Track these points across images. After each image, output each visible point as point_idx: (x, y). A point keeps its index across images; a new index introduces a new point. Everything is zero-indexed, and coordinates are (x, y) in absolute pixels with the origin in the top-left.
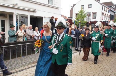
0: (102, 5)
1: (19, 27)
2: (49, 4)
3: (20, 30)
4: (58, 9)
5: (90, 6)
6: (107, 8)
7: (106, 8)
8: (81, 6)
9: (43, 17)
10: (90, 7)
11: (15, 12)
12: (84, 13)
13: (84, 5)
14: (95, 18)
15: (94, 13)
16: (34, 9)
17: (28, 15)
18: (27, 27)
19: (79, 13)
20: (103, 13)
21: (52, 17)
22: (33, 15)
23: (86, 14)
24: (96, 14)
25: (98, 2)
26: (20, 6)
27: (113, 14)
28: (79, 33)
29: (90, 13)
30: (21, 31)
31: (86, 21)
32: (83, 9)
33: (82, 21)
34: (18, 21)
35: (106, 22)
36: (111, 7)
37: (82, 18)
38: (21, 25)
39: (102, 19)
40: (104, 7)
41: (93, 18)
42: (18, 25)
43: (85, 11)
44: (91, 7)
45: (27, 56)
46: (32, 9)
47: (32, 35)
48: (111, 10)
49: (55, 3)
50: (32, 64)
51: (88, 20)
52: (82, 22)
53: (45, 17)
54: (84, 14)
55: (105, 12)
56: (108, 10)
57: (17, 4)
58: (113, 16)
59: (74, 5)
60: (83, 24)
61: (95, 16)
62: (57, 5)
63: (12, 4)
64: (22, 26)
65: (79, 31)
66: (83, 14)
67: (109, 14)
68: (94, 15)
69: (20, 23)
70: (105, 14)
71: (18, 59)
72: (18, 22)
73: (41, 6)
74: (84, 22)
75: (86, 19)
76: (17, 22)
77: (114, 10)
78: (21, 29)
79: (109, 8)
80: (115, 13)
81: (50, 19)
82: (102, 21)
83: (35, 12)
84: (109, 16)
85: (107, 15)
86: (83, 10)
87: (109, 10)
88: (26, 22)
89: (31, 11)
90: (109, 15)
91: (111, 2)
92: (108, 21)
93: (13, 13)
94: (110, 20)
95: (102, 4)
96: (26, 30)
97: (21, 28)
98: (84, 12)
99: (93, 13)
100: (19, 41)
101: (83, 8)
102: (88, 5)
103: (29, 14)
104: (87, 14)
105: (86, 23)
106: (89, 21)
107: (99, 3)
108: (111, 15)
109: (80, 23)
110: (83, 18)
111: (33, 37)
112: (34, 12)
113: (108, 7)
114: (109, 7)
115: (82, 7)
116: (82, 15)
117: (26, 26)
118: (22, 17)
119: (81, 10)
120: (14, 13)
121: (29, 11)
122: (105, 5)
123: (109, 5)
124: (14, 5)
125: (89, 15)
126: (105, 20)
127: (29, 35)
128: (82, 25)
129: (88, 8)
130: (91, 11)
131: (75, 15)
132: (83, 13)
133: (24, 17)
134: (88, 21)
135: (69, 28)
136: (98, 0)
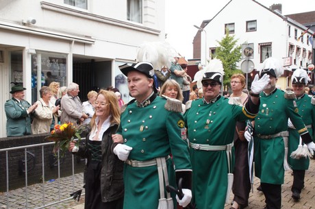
0: (288, 22)
2: (129, 20)
4: (158, 35)
5: (251, 26)
6: (304, 30)
7: (299, 32)
8: (226, 25)
9: (113, 59)
10: (251, 29)
11: (30, 46)
12: (235, 47)
13: (233, 24)
15: (266, 48)
16: (86, 37)
17: (67, 54)
19: (219, 46)
20: (291, 46)
22: (83, 54)
23: (239, 49)
24: (271, 48)
25: (275, 13)
26: (44, 29)
29: (250, 46)
30: (44, 104)
31: (239, 68)
32: (231, 35)
33: (230, 71)
37: (229, 61)
39: (288, 62)
40: (293, 28)
41: (261, 61)
42: (36, 84)
43: (236, 41)
44: (254, 29)
45: (63, 179)
49: (149, 18)
50: (77, 204)
51: (248, 67)
53: (118, 60)
54: (235, 50)
55: (296, 43)
56: (305, 36)
57: (34, 22)
59: (206, 23)
61: (268, 53)
62: (154, 23)
63: (18, 23)
64: (50, 87)
66: (233, 50)
67: (309, 48)
68: (265, 52)
69: (44, 78)
70: (298, 49)
71: (34, 189)
72: (36, 75)
73: (106, 25)
75: (241, 62)
76: (34, 74)
78: (48, 95)
79: (309, 31)
82: (290, 69)
83: (89, 45)
84: (310, 53)
85: (304, 50)
86: (232, 39)
87: (310, 36)
88: (61, 75)
89: (77, 43)
90: (311, 50)
93: (22, 49)
95: (289, 19)
97: (45, 94)
98: (234, 43)
99: (261, 47)
100: (39, 133)
101: (233, 31)
102: (247, 22)
103: (71, 51)
104: (244, 47)
106: (250, 70)
107: (277, 14)
108: (314, 49)
110: (232, 60)
112: (84, 44)
113: (306, 29)
114: (309, 27)
115: (229, 28)
116: (227, 52)
117: (61, 86)
118: (51, 59)
119: (225, 36)
120: (24, 48)
121: (70, 42)
122: (297, 21)
123: (308, 20)
124: (24, 24)
125: (249, 53)
129: (247, 31)
130: (256, 39)
131: (209, 51)
132: (231, 46)
133: (56, 59)
134: (247, 70)
135: (188, 92)
136: (276, 8)
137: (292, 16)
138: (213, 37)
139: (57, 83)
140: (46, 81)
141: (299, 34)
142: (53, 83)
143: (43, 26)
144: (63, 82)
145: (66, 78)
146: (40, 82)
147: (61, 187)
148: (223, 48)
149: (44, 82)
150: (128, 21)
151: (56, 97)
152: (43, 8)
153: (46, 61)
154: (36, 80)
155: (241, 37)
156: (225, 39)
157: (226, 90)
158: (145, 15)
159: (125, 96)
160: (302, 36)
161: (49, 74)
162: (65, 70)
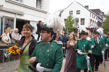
0: (90, 12)
1: (4, 31)
3: (5, 33)
4: (46, 13)
5: (78, 12)
6: (95, 15)
7: (94, 15)
8: (70, 11)
9: (30, 21)
10: (78, 13)
11: (1, 14)
12: (73, 19)
13: (72, 11)
14: (84, 24)
15: (83, 20)
16: (21, 12)
17: (14, 18)
18: (12, 31)
19: (67, 18)
20: (91, 20)
21: (40, 22)
22: (20, 18)
23: (74, 20)
25: (86, 8)
26: (6, 8)
27: (101, 21)
28: (66, 39)
29: (78, 19)
31: (74, 26)
32: (71, 15)
34: (3, 23)
35: (94, 29)
36: (99, 14)
37: (70, 24)
38: (6, 28)
39: (90, 25)
40: (92, 14)
41: (81, 24)
42: (2, 28)
43: (73, 17)
44: (79, 13)
45: (11, 62)
46: (19, 12)
47: (17, 39)
48: (99, 17)
49: (44, 7)
50: (15, 71)
51: (77, 26)
52: (71, 27)
53: (32, 21)
54: (73, 20)
55: (93, 19)
56: (96, 17)
57: (3, 6)
58: (101, 23)
60: (72, 30)
61: (83, 22)
62: (45, 9)
65: (67, 37)
66: (72, 20)
67: (97, 21)
68: (82, 21)
70: (93, 21)
72: (2, 25)
73: (29, 9)
74: (72, 28)
75: (74, 24)
77: (101, 17)
79: (97, 15)
80: (102, 20)
81: (37, 23)
82: (90, 28)
83: (22, 15)
84: (97, 23)
85: (95, 22)
86: (72, 16)
87: (97, 17)
88: (12, 25)
89: (18, 14)
90: (97, 22)
91: (99, 9)
92: (96, 28)
94: (97, 27)
95: (91, 11)
96: (11, 33)
98: (72, 18)
99: (81, 19)
101: (72, 14)
102: (77, 11)
103: (16, 17)
104: (76, 19)
105: (74, 29)
107: (87, 9)
108: (98, 22)
109: (67, 28)
110: (72, 23)
111: (18, 41)
112: (21, 15)
113: (96, 14)
114: (97, 14)
115: (71, 13)
116: (70, 20)
118: (8, 20)
119: (69, 15)
121: (15, 14)
122: (93, 12)
123: (97, 12)
125: (77, 21)
126: (93, 27)
127: (13, 39)
128: (70, 30)
129: (77, 14)
130: (80, 17)
132: (71, 19)
133: (10, 19)
134: (76, 27)
136: (87, 7)
137: (92, 10)
138: (66, 15)
139: (10, 28)
140: (6, 27)
141: (94, 16)
142: (8, 28)
143: (6, 7)
144: (12, 28)
145: (13, 26)
146: (4, 27)
147: (10, 65)
148: (68, 19)
149: (5, 27)
150: (37, 8)
151: (9, 33)
152: (6, 1)
153: (6, 20)
154: (2, 26)
155: (75, 16)
156: (69, 16)
157: (69, 33)
158: (42, 6)
159: (34, 34)
160: (95, 17)
161: (7, 25)
162: (13, 24)
